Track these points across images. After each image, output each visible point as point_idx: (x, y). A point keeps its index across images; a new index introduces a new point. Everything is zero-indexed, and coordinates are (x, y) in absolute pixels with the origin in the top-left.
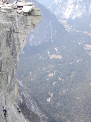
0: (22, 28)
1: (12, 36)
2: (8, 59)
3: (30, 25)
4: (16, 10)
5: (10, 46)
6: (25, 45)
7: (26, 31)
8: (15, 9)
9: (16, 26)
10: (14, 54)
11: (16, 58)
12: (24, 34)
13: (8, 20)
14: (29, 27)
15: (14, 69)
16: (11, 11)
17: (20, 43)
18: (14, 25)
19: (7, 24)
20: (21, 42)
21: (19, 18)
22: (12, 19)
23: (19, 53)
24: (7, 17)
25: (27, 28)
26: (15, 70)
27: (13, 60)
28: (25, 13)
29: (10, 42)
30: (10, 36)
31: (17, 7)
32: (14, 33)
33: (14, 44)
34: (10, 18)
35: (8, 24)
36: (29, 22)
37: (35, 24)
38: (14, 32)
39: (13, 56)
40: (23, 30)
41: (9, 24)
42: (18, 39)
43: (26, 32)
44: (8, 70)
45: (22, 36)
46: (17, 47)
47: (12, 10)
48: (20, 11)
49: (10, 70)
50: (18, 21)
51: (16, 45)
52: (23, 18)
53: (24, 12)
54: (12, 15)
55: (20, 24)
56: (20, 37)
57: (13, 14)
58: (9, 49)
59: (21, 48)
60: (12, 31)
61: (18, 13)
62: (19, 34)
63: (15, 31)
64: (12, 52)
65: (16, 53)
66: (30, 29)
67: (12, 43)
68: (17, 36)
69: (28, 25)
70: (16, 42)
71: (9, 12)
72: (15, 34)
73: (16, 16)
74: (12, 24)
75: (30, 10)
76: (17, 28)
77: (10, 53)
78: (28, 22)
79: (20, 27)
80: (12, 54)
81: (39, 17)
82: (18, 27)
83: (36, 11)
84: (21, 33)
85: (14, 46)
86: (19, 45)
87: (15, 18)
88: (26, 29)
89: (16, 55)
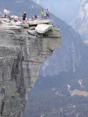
0: (34, 55)
1: (20, 65)
2: (13, 97)
3: (46, 50)
4: (26, 30)
5: (16, 80)
6: (37, 78)
7: (40, 58)
8: (25, 28)
9: (26, 51)
10: (22, 90)
11: (25, 97)
12: (37, 63)
13: (16, 44)
14: (45, 53)
15: (20, 112)
16: (20, 31)
17: (31, 76)
18: (23, 50)
19: (13, 49)
20: (33, 73)
21: (31, 41)
22: (21, 42)
23: (29, 90)
24: (14, 39)
25: (42, 55)
26: (22, 113)
27: (20, 99)
28: (39, 34)
29: (17, 74)
30: (17, 66)
31: (28, 26)
32: (23, 61)
33: (22, 77)
34: (18, 41)
35: (15, 49)
36: (45, 46)
37: (53, 50)
38: (23, 59)
39: (19, 93)
40: (36, 58)
41: (17, 49)
42: (28, 70)
43: (40, 60)
44: (12, 113)
45: (34, 66)
46: (26, 81)
47: (22, 30)
48: (32, 32)
49: (15, 114)
50: (30, 44)
51: (24, 79)
52: (37, 41)
53: (38, 32)
54: (21, 37)
55: (31, 49)
56: (30, 67)
57: (23, 36)
58: (15, 84)
59: (31, 82)
60: (20, 59)
61: (29, 33)
62: (30, 63)
63: (25, 59)
64: (18, 88)
65: (25, 90)
66: (45, 56)
67: (19, 76)
68: (27, 65)
69: (43, 50)
70: (25, 74)
71: (18, 32)
72: (24, 63)
73: (27, 39)
74: (20, 49)
75: (46, 30)
76: (27, 55)
77: (16, 90)
78: (43, 46)
79: (32, 53)
80: (19, 91)
81: (58, 40)
82: (29, 53)
83: (54, 32)
84: (32, 62)
85: (22, 79)
86: (29, 77)
87: (25, 41)
88: (40, 56)
89: (25, 93)
